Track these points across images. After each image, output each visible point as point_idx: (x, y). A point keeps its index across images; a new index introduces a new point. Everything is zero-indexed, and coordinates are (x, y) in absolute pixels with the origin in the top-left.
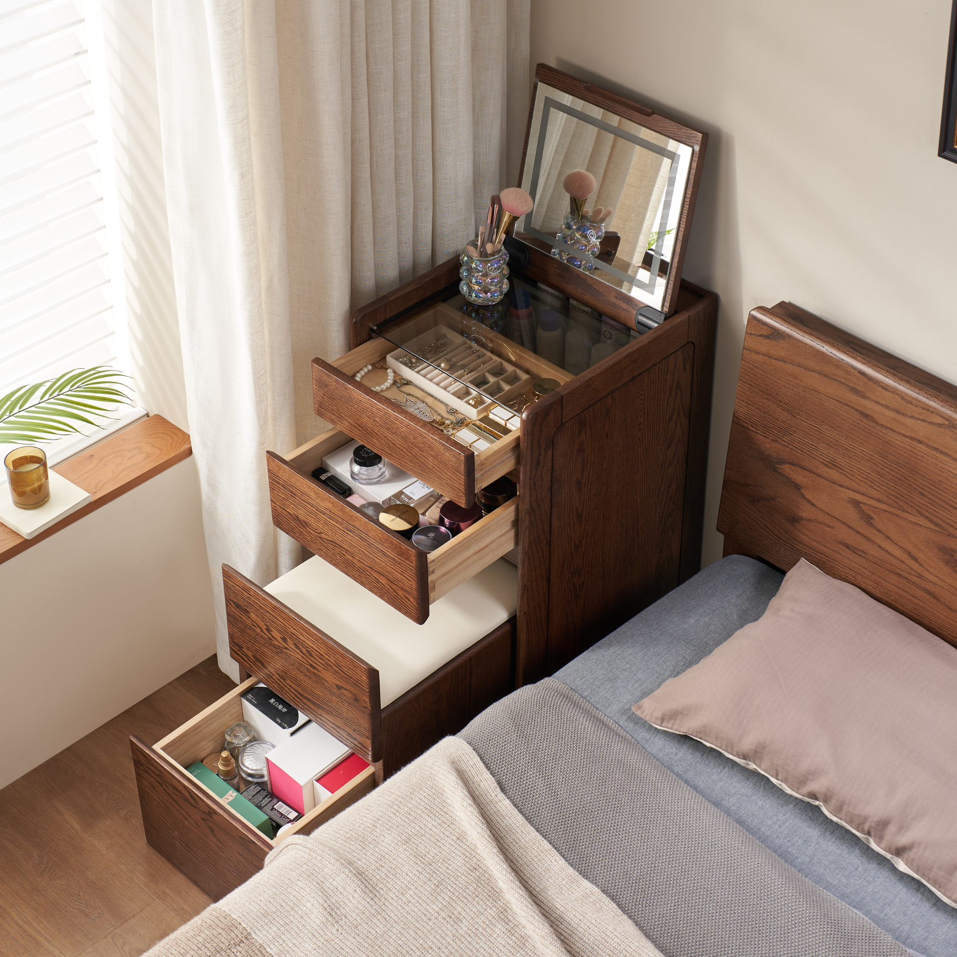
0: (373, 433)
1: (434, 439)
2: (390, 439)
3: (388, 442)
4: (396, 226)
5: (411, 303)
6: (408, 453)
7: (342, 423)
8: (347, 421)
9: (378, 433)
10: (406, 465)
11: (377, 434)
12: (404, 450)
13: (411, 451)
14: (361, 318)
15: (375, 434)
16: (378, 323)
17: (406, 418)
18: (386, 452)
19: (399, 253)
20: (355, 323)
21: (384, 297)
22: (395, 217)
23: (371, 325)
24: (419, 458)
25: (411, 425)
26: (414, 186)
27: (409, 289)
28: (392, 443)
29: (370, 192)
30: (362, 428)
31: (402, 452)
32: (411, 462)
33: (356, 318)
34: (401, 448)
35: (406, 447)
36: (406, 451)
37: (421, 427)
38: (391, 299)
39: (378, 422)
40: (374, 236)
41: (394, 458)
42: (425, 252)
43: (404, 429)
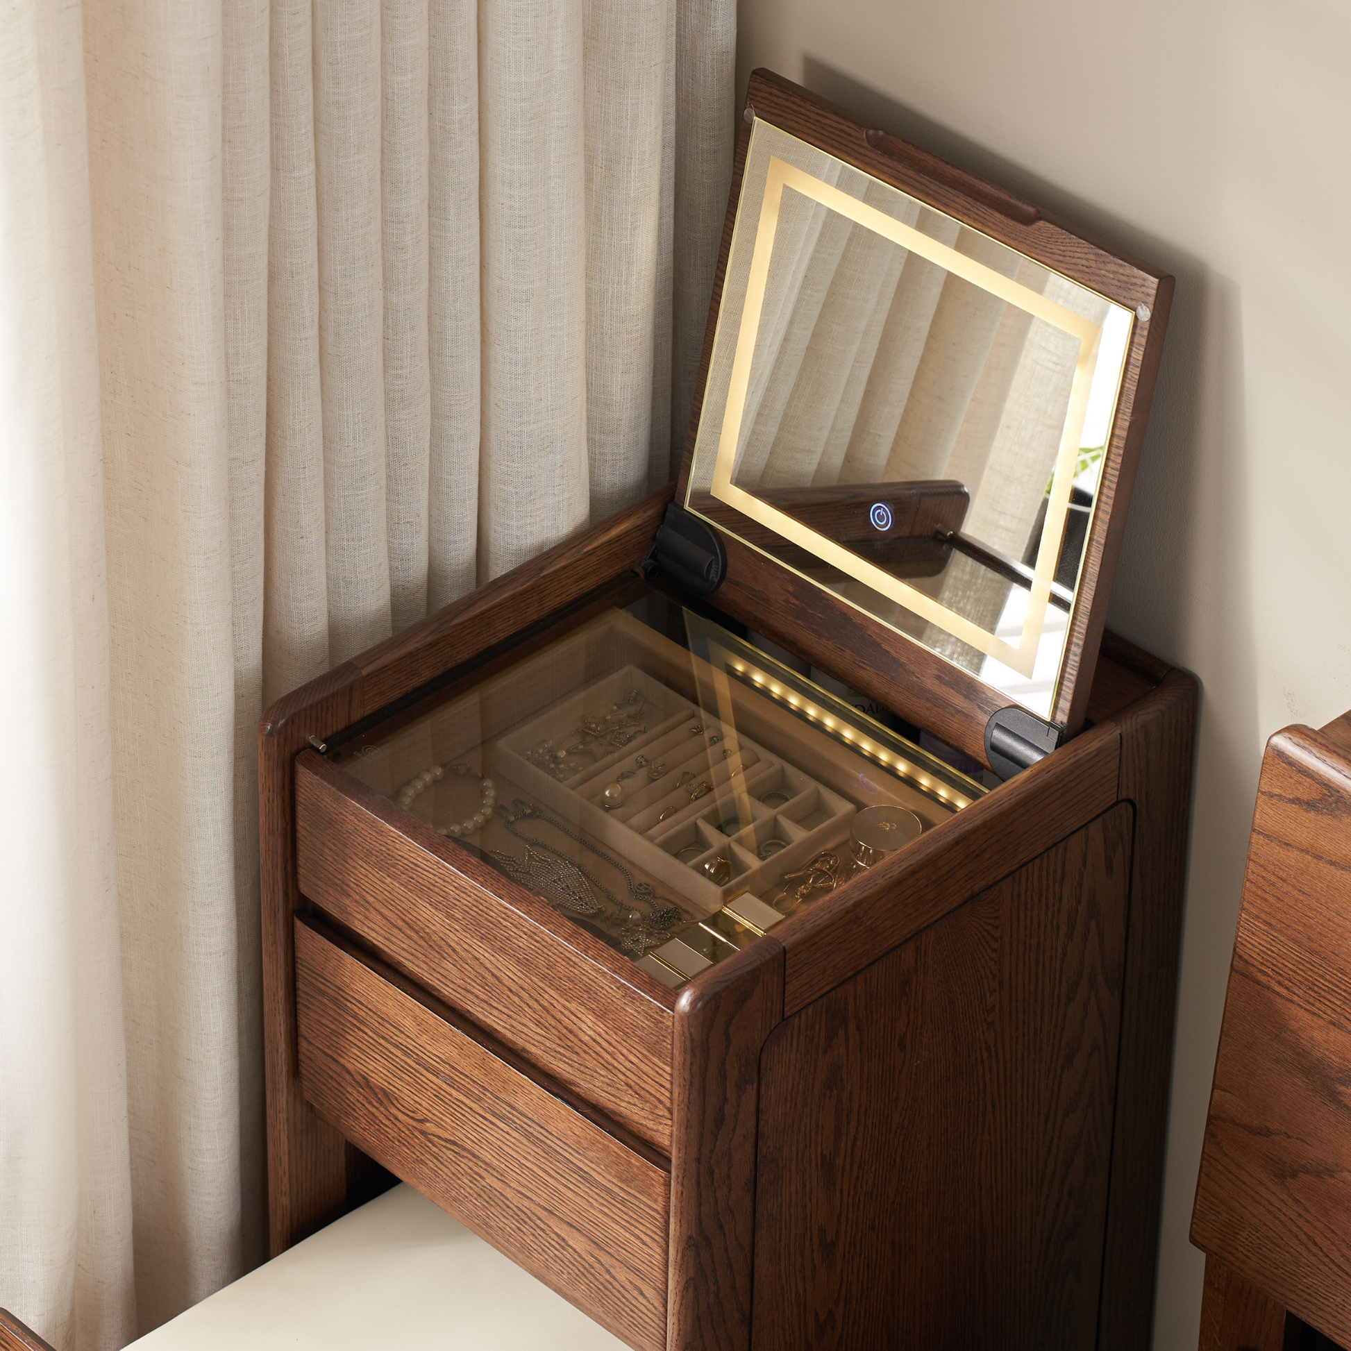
0: (446, 948)
1: (598, 971)
2: (488, 965)
3: (481, 970)
4: (383, 482)
5: (416, 682)
6: (531, 1002)
7: (367, 918)
8: (381, 914)
9: (458, 948)
10: (525, 1030)
11: (454, 950)
12: (523, 993)
13: (539, 997)
14: (286, 724)
15: (450, 951)
16: (329, 733)
17: (527, 913)
18: (477, 997)
19: (391, 550)
20: (271, 733)
21: (349, 666)
22: (383, 460)
23: (311, 739)
24: (559, 1016)
25: (543, 932)
26: (434, 380)
27: (411, 646)
28: (493, 974)
29: (317, 399)
30: (417, 933)
31: (516, 999)
32: (538, 1024)
33: (274, 723)
34: (514, 987)
35: (526, 986)
36: (525, 996)
37: (566, 939)
38: (364, 672)
39: (457, 920)
40: (327, 507)
41: (495, 1013)
42: (462, 549)
43: (524, 942)
